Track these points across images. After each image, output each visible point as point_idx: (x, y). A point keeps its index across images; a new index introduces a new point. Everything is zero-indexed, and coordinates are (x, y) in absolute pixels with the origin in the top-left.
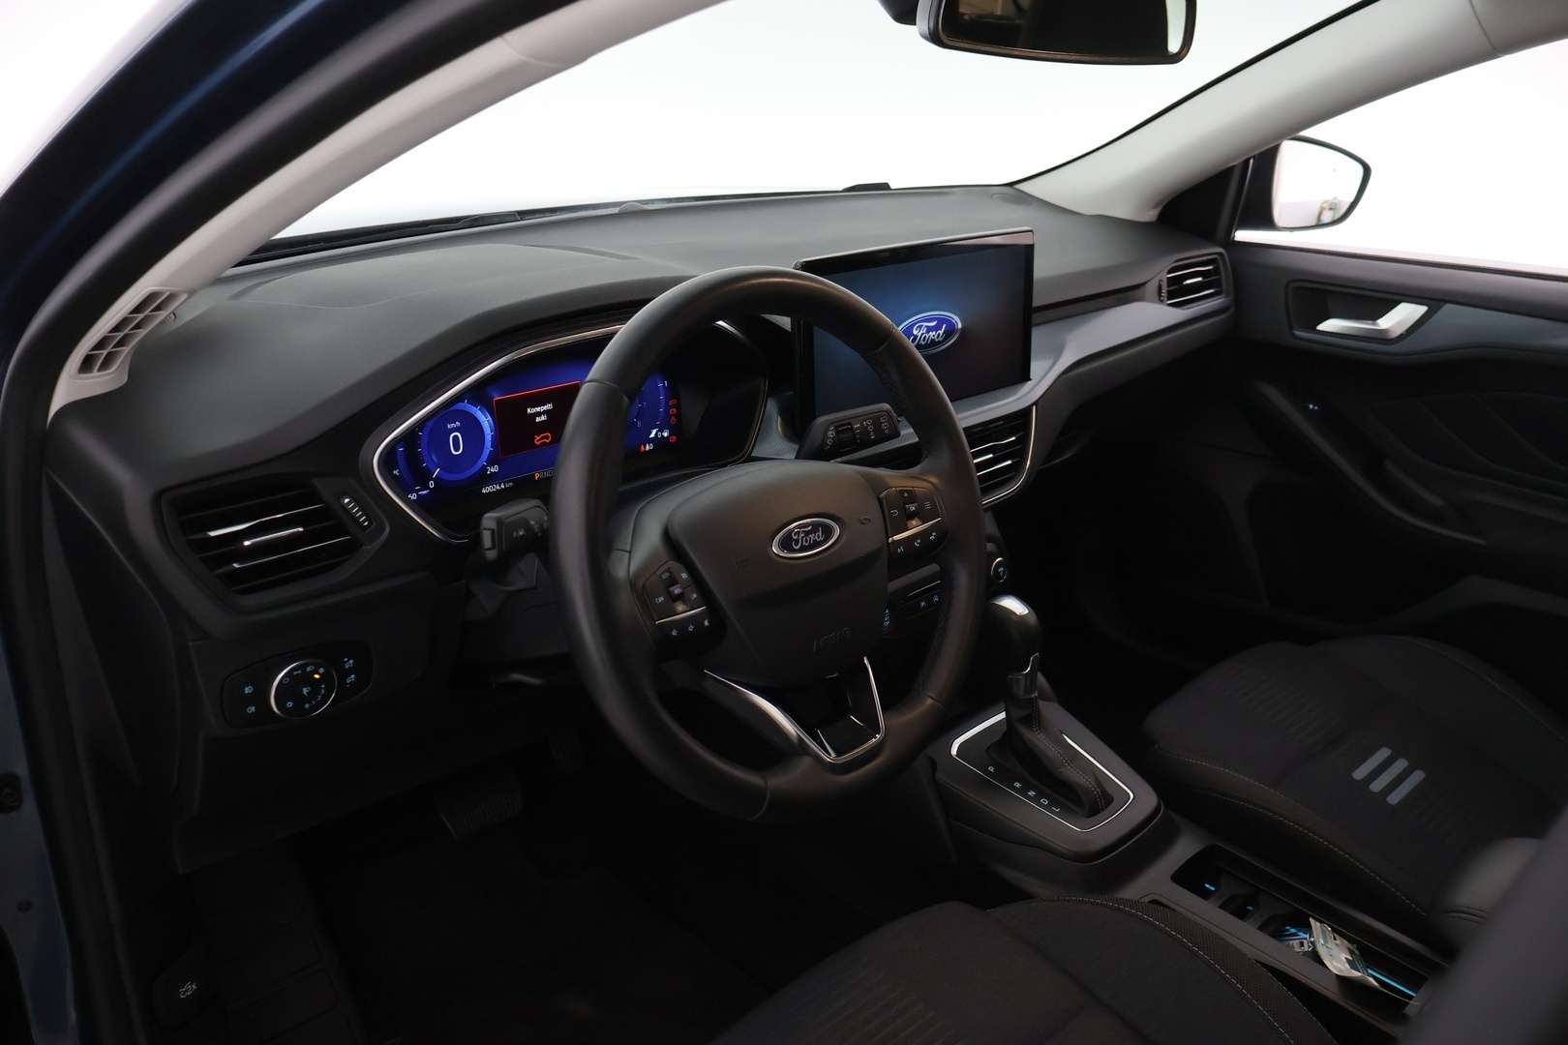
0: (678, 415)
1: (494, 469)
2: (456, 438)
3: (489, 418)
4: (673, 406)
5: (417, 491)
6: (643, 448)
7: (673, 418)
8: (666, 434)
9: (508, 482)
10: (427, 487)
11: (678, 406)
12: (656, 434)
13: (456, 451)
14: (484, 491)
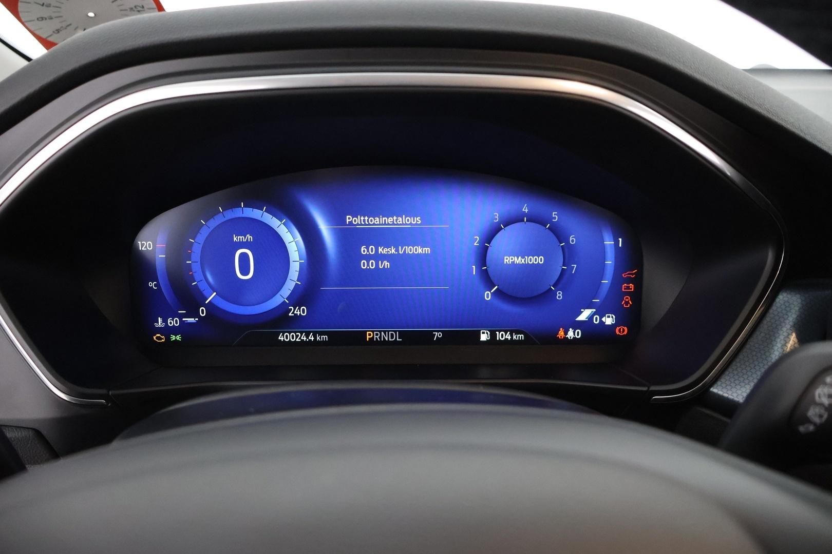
0: (637, 296)
1: (302, 311)
2: (244, 257)
3: (299, 238)
4: (629, 281)
5: (181, 316)
6: (561, 333)
7: (627, 298)
8: (609, 321)
9: (321, 334)
10: (195, 314)
11: (638, 281)
12: (591, 318)
13: (242, 274)
14: (281, 338)
